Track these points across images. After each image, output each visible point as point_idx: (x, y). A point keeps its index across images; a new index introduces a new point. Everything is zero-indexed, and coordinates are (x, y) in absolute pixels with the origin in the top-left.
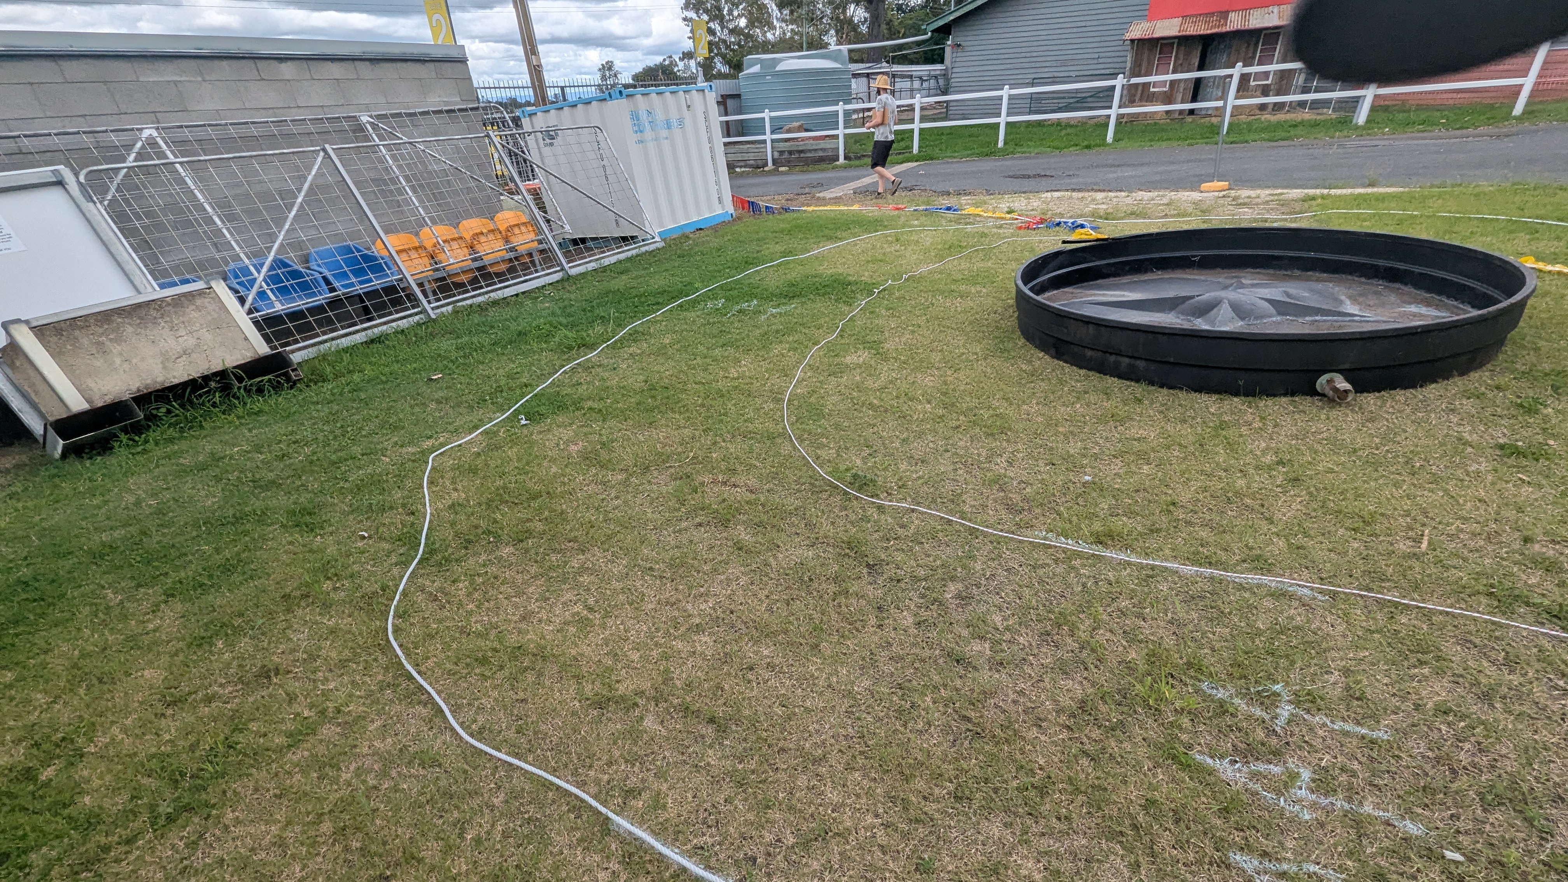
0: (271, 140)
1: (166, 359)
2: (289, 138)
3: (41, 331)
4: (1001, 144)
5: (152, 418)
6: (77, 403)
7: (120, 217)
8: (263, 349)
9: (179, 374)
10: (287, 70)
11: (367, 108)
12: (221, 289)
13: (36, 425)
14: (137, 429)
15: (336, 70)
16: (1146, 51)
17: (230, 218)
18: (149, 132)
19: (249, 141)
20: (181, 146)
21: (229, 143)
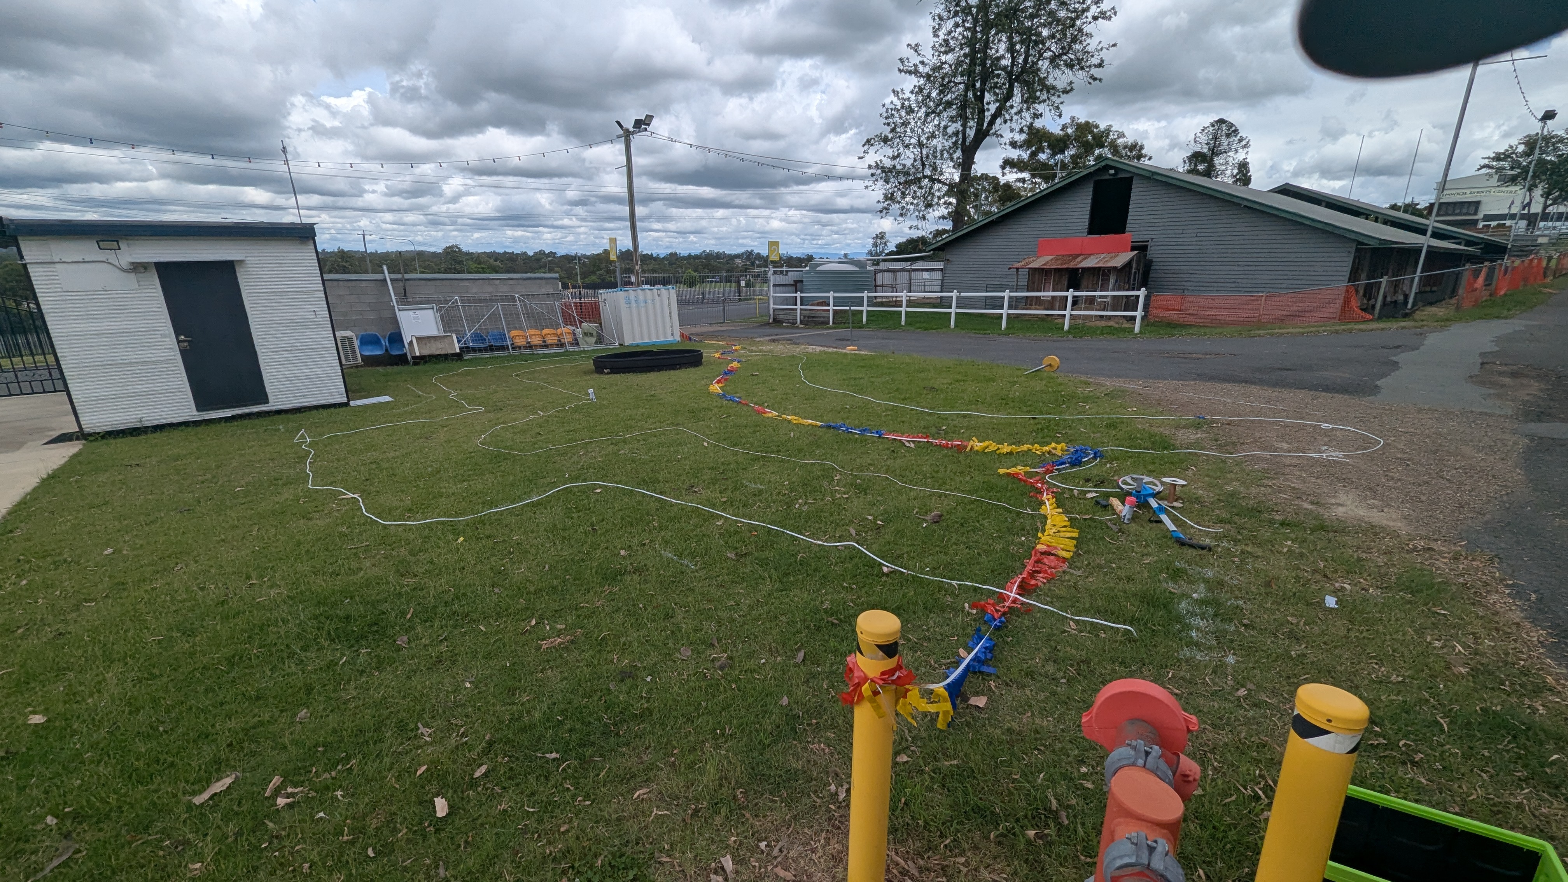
0: (485, 300)
1: (437, 349)
2: (491, 300)
3: (417, 338)
4: (903, 323)
5: (430, 361)
6: (418, 354)
7: (442, 317)
8: (458, 351)
9: (438, 353)
10: (497, 282)
11: (517, 293)
12: (454, 336)
13: (409, 357)
14: (425, 362)
15: (511, 282)
16: (1037, 276)
17: (467, 320)
18: (457, 297)
19: (480, 301)
20: (462, 301)
21: (475, 301)
